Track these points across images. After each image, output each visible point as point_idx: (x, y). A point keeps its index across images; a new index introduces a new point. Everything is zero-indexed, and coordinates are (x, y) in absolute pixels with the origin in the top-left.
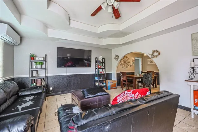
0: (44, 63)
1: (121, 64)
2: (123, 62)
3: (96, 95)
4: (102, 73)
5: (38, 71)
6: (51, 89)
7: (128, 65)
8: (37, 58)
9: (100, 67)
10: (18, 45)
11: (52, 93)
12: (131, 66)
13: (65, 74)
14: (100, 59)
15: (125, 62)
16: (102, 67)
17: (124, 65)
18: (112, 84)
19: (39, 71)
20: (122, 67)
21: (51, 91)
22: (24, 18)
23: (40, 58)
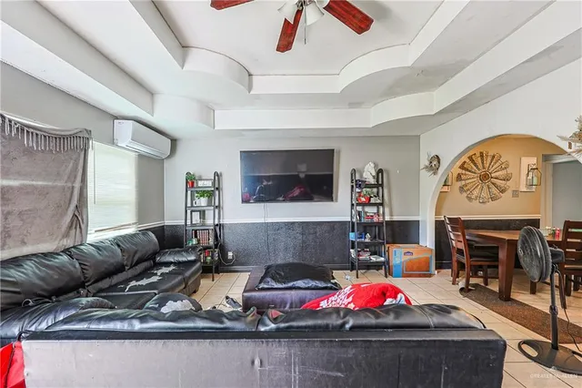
0: (217, 192)
1: (461, 189)
2: (472, 179)
3: (290, 284)
4: (375, 220)
5: (204, 211)
6: (230, 254)
7: (503, 191)
8: (201, 183)
9: (363, 199)
10: (169, 157)
11: (232, 265)
12: (516, 193)
13: (262, 221)
14: (369, 175)
15: (485, 177)
16: (373, 201)
17: (476, 193)
18: (408, 257)
19: (206, 212)
20: (469, 199)
21: (231, 260)
22: (160, 100)
23: (206, 182)
